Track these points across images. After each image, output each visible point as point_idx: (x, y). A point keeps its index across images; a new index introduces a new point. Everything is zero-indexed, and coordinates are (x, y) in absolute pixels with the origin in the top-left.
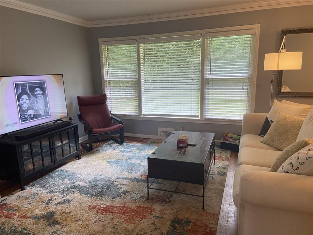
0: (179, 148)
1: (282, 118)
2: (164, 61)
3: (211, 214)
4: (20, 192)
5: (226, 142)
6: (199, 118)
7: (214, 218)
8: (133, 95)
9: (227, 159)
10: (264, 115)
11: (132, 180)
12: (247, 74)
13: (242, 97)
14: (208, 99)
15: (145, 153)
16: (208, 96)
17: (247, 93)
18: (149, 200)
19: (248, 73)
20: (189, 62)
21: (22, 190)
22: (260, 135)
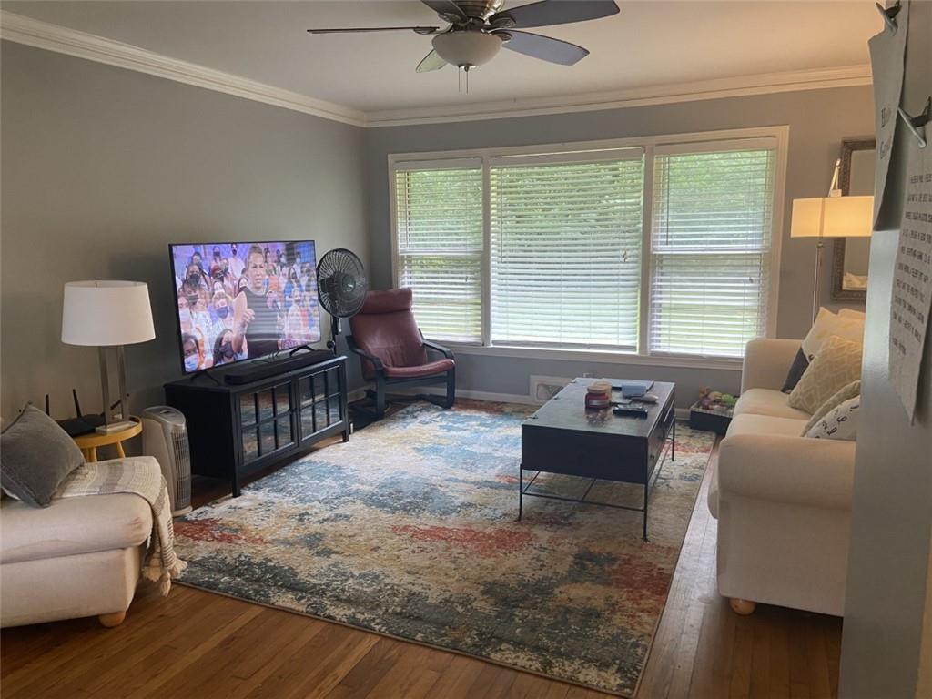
0: (589, 408)
1: (832, 347)
2: (536, 204)
3: (663, 548)
4: (234, 500)
5: (705, 411)
6: (637, 353)
7: (668, 554)
8: (468, 292)
9: (706, 451)
10: (793, 345)
11: (480, 484)
12: (758, 246)
13: (744, 300)
14: (660, 305)
15: (502, 434)
16: (661, 299)
17: (757, 291)
18: (522, 521)
19: (760, 242)
20: (608, 207)
21: (235, 496)
22: (783, 391)
